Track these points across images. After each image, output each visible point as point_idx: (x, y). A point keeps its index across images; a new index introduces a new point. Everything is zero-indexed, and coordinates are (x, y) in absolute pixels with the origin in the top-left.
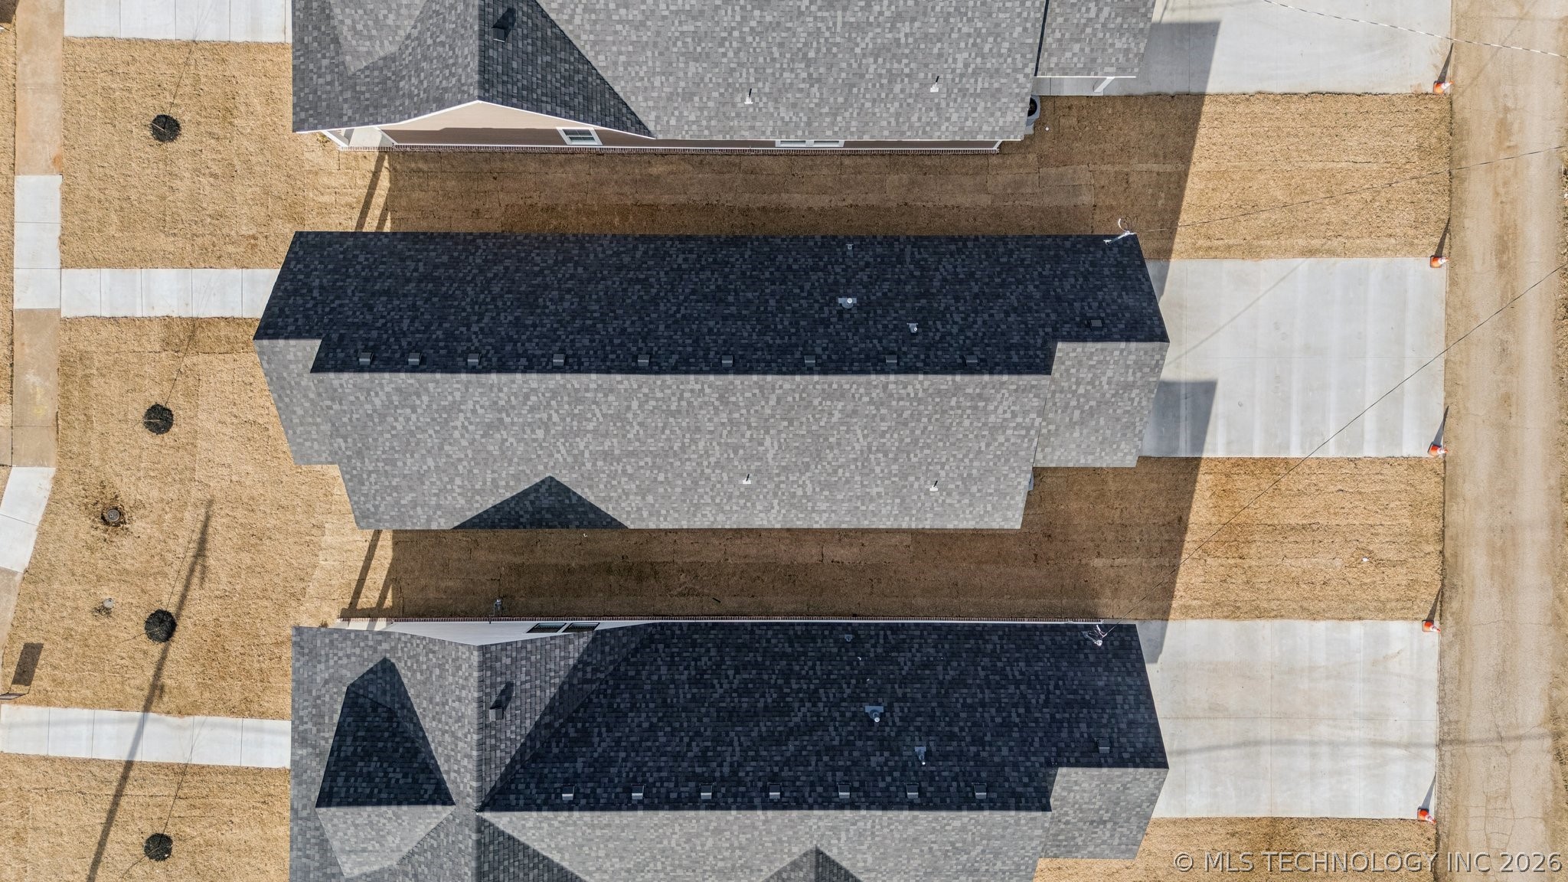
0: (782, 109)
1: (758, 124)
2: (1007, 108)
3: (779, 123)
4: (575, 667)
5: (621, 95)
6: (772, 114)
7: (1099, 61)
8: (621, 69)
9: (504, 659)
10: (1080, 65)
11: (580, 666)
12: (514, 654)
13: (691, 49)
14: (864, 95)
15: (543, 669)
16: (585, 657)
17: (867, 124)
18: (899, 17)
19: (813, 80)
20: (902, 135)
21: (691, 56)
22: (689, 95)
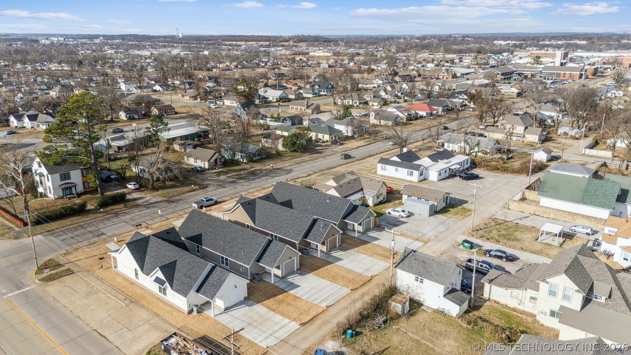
0: (272, 227)
1: (268, 229)
2: (298, 237)
4: (178, 242)
5: (256, 219)
6: (270, 228)
7: (315, 240)
8: (258, 216)
9: (174, 231)
10: (313, 240)
12: (176, 232)
14: (282, 229)
15: (175, 237)
17: (280, 233)
18: (292, 220)
19: (277, 225)
20: (283, 236)
21: (266, 217)
22: (263, 222)
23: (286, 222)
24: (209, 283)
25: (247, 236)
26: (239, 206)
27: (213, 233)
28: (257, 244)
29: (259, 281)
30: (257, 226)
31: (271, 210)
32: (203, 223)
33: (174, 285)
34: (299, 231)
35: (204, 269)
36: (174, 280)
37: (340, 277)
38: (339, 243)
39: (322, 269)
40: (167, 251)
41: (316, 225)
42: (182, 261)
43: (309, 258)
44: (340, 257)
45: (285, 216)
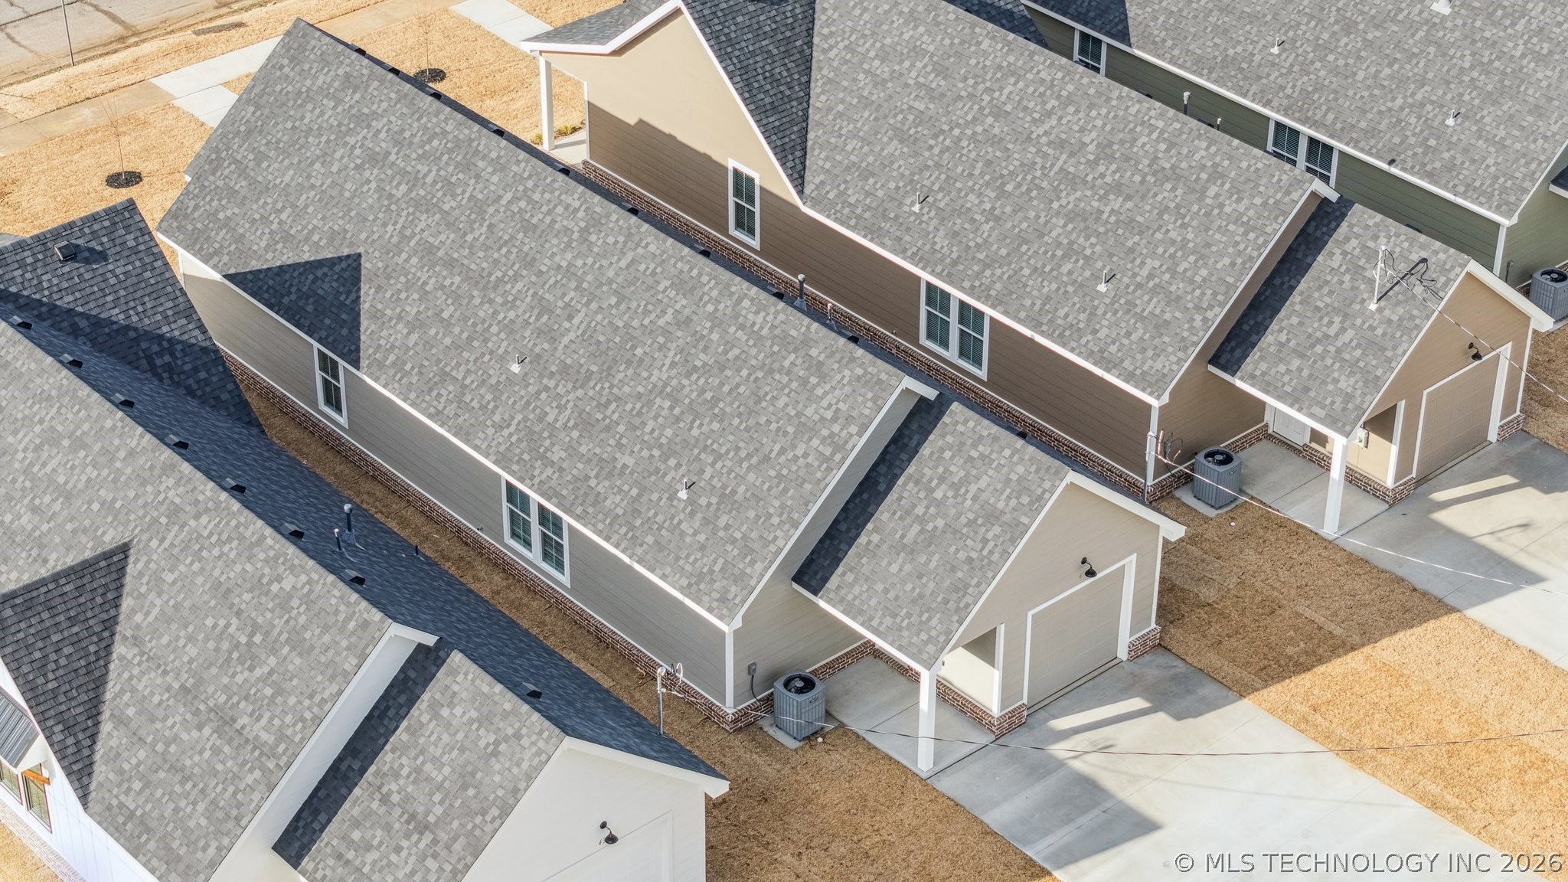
0: (941, 233)
1: (907, 238)
2: (1163, 350)
3: (927, 248)
4: (161, 337)
5: (809, 143)
6: (929, 233)
7: (1312, 394)
8: (831, 117)
9: (132, 236)
10: (1288, 389)
11: (165, 344)
12: (142, 247)
13: (905, 128)
14: (1030, 258)
15: (139, 294)
16: (179, 347)
17: (1011, 293)
18: (1117, 188)
19: (991, 216)
20: (1036, 326)
21: (901, 135)
22: (867, 174)
23: (1069, 200)
24: (385, 800)
25: (730, 345)
26: (677, 12)
27: (450, 263)
28: (806, 429)
29: (810, 738)
30: (815, 204)
31: (941, 71)
32: (374, 159)
33: (102, 771)
34: (1175, 300)
35: (347, 677)
36: (106, 727)
37: (1510, 759)
38: (1508, 407)
39: (1353, 662)
40: (52, 439)
41: (1329, 261)
42: (174, 561)
43: (1243, 535)
44: (1509, 547)
45: (1061, 145)
